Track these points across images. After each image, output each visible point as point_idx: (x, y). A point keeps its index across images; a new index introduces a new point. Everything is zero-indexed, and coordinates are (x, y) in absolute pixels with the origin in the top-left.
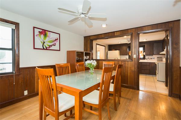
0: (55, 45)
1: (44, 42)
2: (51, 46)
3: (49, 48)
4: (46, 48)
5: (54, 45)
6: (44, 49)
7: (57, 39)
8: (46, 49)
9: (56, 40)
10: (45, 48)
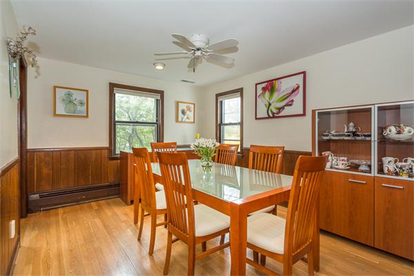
0: (291, 105)
1: (270, 104)
2: (283, 108)
3: (279, 112)
4: (273, 113)
5: (289, 105)
6: (269, 117)
7: (298, 88)
8: (274, 117)
9: (293, 91)
10: (271, 115)
